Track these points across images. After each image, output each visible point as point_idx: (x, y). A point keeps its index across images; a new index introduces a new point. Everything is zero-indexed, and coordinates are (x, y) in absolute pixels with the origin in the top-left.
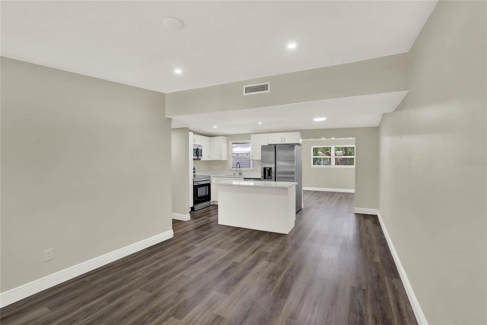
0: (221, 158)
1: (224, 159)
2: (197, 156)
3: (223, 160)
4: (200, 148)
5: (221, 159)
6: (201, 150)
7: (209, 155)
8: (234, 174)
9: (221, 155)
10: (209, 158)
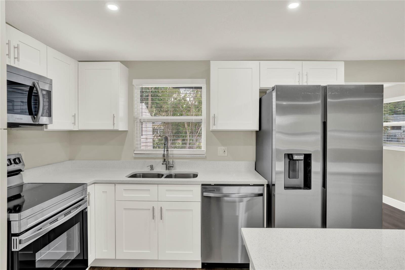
0: (114, 124)
1: (122, 126)
2: (31, 113)
3: (120, 130)
4: (42, 86)
5: (116, 128)
6: (49, 93)
7: (75, 114)
8: (152, 167)
9: (115, 116)
10: (74, 123)
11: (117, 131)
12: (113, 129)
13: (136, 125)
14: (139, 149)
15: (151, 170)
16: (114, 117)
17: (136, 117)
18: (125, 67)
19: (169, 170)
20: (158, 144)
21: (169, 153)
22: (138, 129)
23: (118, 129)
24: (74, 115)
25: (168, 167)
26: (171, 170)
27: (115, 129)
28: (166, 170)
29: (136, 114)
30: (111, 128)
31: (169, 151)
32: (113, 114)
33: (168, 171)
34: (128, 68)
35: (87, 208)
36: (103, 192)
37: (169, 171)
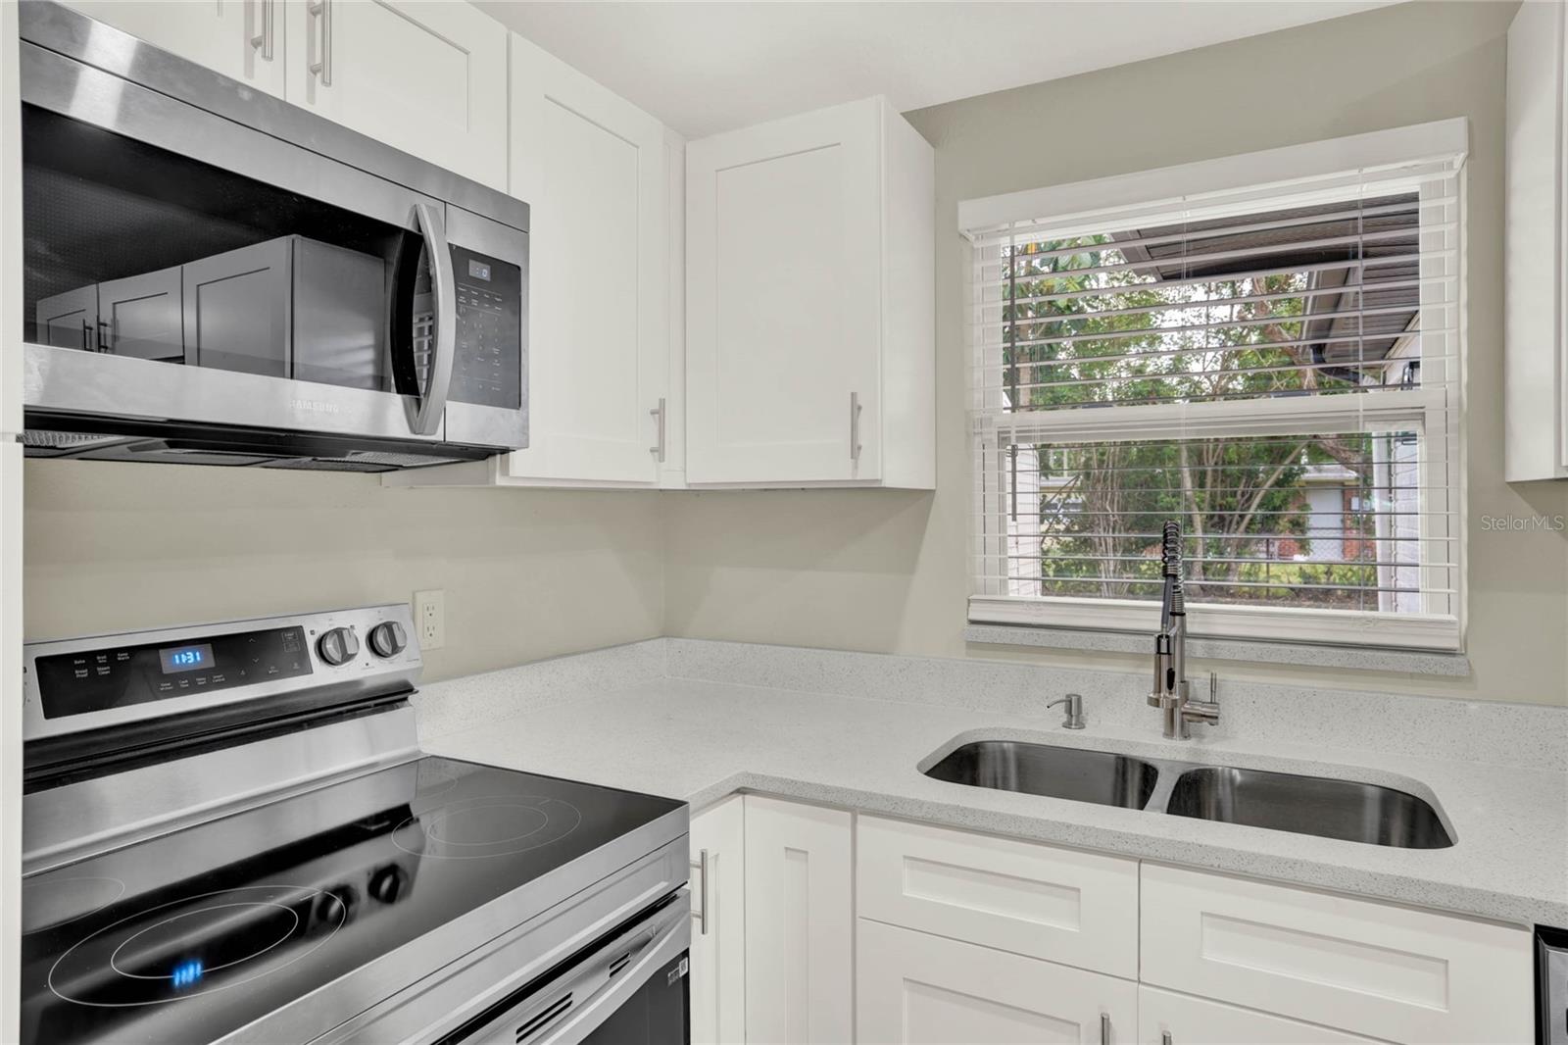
0: (855, 450)
3: (888, 483)
5: (864, 474)
6: (509, 277)
7: (662, 402)
8: (1073, 710)
9: (860, 401)
10: (659, 452)
11: (874, 492)
12: (850, 478)
13: (978, 461)
14: (995, 593)
15: (1068, 725)
16: (856, 409)
17: (977, 416)
18: (920, 138)
19: (1186, 737)
20: (1063, 563)
21: (1190, 629)
22: (992, 483)
23: (881, 481)
24: (656, 407)
25: (1182, 719)
26: (1200, 736)
27: (858, 478)
28: (1166, 735)
29: (978, 396)
30: (836, 470)
31: (1188, 617)
32: (853, 395)
33: (1178, 743)
34: (934, 146)
35: (686, 953)
36: (787, 849)
37: (1190, 743)
